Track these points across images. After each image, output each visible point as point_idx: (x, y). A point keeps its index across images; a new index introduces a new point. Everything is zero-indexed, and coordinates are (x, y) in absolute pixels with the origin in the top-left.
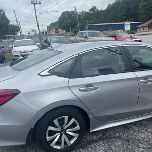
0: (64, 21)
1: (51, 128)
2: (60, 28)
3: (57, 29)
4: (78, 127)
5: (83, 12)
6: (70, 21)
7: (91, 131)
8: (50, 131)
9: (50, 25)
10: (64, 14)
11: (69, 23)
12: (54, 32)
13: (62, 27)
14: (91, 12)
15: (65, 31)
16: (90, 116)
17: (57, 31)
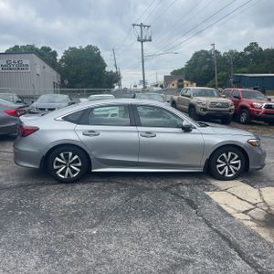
0: (195, 67)
1: (57, 159)
2: (187, 79)
3: (181, 81)
4: (80, 164)
5: (231, 52)
6: (206, 67)
7: (93, 171)
8: (57, 162)
9: (172, 73)
10: (197, 55)
11: (205, 71)
12: (175, 86)
13: (190, 78)
14: (248, 53)
15: (195, 84)
16: (91, 157)
17: (180, 84)
